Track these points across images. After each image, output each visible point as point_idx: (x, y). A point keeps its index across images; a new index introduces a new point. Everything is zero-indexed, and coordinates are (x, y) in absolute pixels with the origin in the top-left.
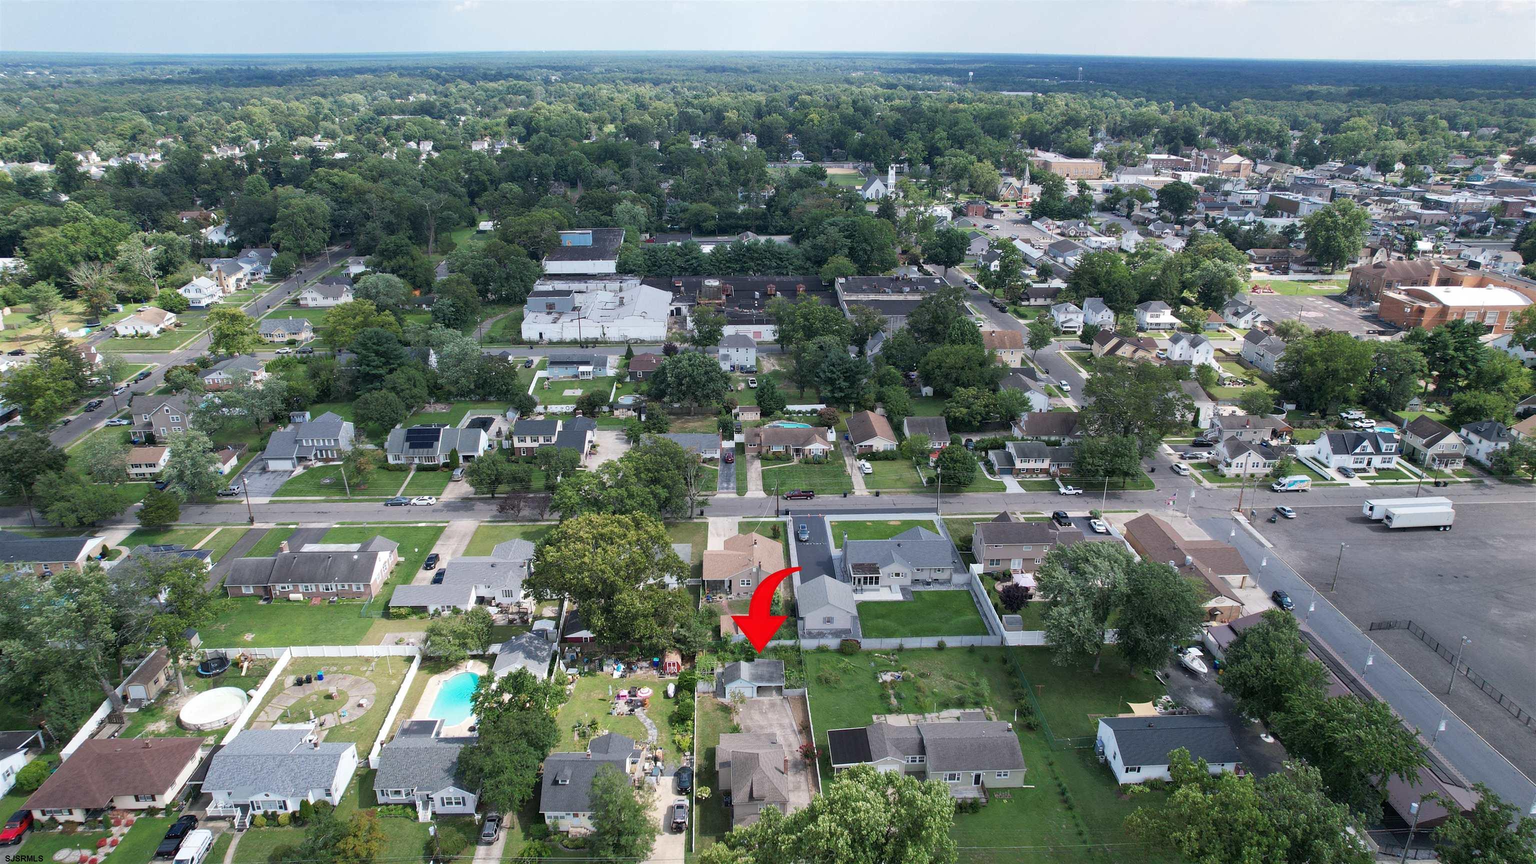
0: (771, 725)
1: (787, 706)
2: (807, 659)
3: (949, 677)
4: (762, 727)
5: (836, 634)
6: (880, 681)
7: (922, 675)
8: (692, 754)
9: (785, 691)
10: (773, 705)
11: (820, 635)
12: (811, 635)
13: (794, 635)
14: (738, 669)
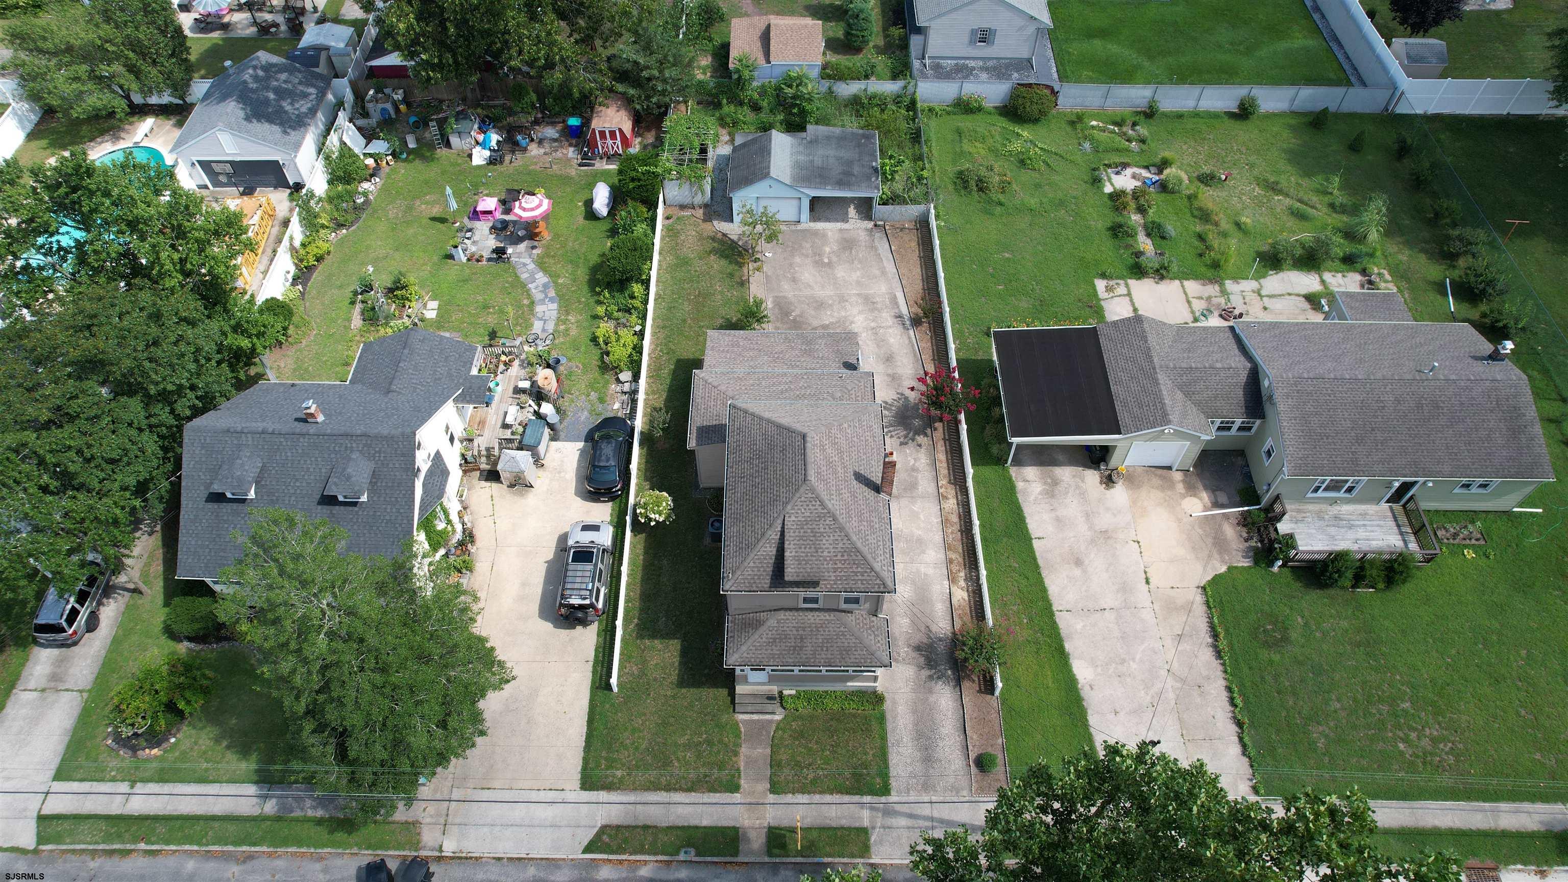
0: (842, 299)
1: (883, 246)
2: (932, 128)
3: (1274, 188)
4: (820, 305)
5: (999, 70)
6: (1108, 189)
7: (1207, 179)
8: (636, 377)
9: (879, 210)
10: (848, 244)
11: (962, 71)
12: (940, 73)
13: (901, 70)
14: (765, 151)
